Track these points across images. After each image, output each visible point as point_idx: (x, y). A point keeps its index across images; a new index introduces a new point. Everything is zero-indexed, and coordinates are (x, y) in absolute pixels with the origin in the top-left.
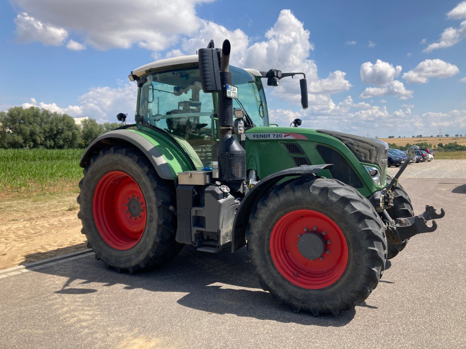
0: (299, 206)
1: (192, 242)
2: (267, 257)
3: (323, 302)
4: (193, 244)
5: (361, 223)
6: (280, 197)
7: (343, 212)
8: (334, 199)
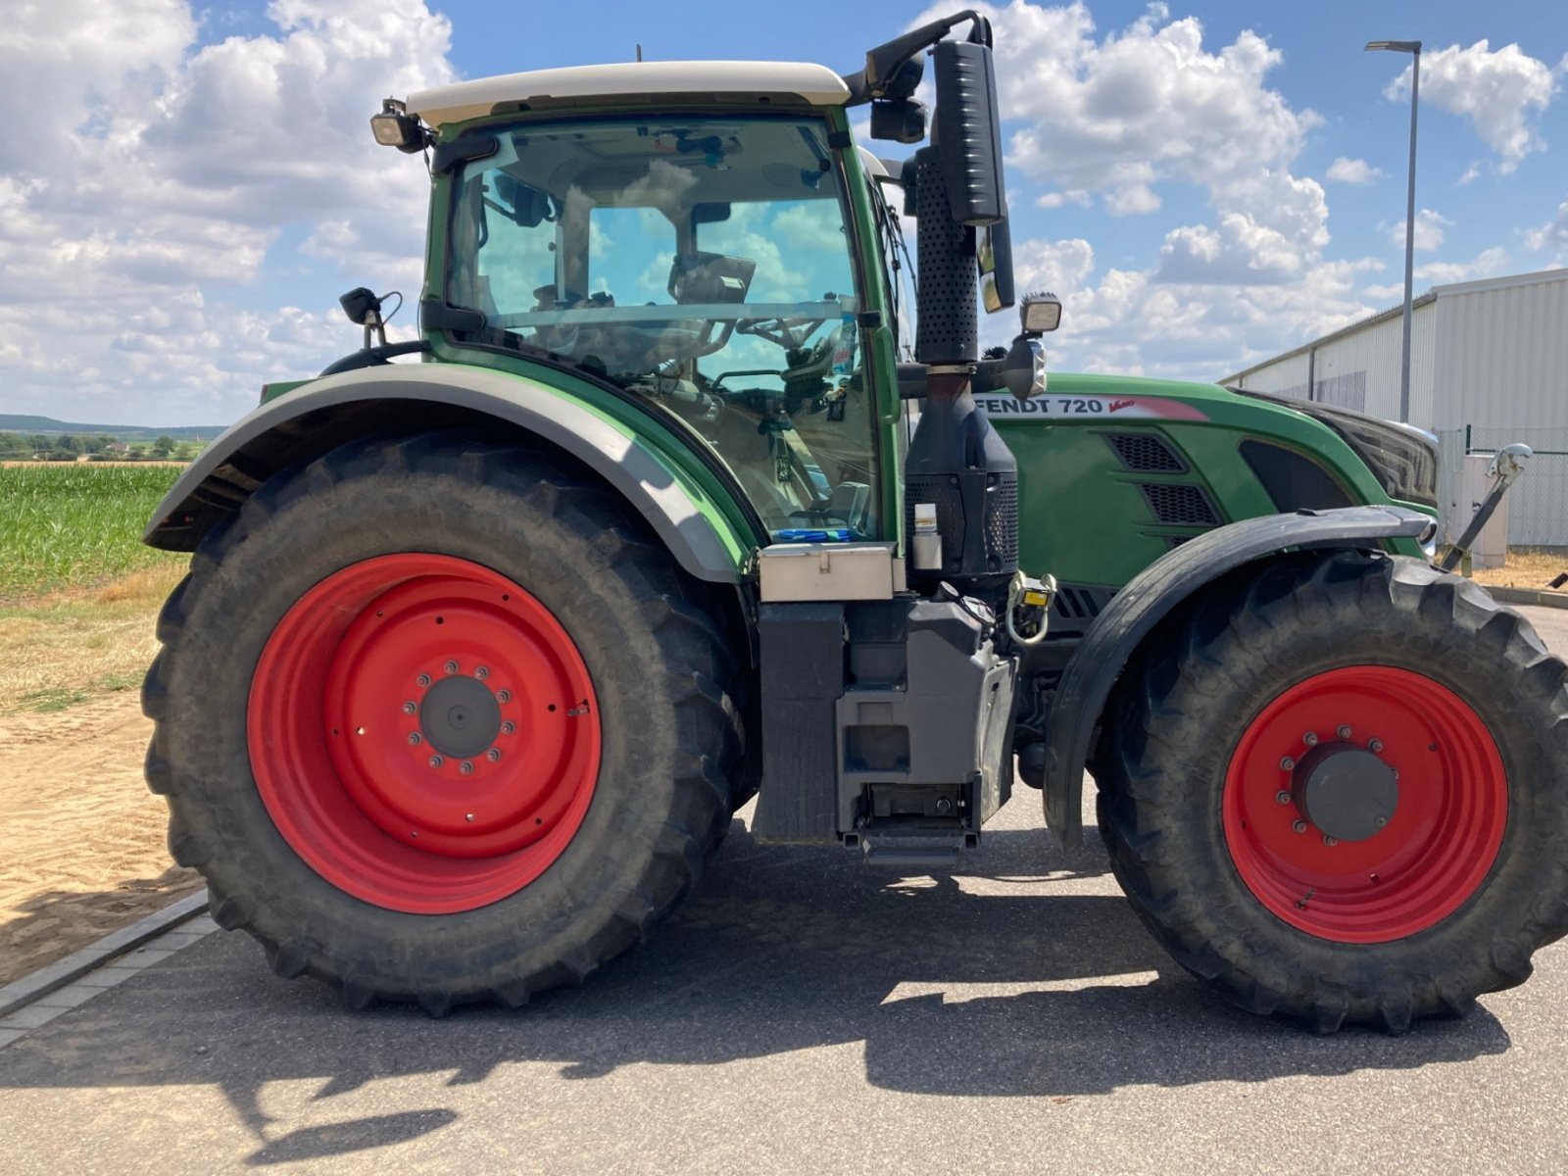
0: (1344, 657)
1: (840, 835)
2: (1217, 851)
3: (1430, 979)
4: (843, 843)
5: (1554, 697)
6: (1277, 627)
7: (1500, 666)
8: (1471, 624)
